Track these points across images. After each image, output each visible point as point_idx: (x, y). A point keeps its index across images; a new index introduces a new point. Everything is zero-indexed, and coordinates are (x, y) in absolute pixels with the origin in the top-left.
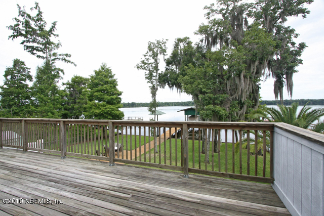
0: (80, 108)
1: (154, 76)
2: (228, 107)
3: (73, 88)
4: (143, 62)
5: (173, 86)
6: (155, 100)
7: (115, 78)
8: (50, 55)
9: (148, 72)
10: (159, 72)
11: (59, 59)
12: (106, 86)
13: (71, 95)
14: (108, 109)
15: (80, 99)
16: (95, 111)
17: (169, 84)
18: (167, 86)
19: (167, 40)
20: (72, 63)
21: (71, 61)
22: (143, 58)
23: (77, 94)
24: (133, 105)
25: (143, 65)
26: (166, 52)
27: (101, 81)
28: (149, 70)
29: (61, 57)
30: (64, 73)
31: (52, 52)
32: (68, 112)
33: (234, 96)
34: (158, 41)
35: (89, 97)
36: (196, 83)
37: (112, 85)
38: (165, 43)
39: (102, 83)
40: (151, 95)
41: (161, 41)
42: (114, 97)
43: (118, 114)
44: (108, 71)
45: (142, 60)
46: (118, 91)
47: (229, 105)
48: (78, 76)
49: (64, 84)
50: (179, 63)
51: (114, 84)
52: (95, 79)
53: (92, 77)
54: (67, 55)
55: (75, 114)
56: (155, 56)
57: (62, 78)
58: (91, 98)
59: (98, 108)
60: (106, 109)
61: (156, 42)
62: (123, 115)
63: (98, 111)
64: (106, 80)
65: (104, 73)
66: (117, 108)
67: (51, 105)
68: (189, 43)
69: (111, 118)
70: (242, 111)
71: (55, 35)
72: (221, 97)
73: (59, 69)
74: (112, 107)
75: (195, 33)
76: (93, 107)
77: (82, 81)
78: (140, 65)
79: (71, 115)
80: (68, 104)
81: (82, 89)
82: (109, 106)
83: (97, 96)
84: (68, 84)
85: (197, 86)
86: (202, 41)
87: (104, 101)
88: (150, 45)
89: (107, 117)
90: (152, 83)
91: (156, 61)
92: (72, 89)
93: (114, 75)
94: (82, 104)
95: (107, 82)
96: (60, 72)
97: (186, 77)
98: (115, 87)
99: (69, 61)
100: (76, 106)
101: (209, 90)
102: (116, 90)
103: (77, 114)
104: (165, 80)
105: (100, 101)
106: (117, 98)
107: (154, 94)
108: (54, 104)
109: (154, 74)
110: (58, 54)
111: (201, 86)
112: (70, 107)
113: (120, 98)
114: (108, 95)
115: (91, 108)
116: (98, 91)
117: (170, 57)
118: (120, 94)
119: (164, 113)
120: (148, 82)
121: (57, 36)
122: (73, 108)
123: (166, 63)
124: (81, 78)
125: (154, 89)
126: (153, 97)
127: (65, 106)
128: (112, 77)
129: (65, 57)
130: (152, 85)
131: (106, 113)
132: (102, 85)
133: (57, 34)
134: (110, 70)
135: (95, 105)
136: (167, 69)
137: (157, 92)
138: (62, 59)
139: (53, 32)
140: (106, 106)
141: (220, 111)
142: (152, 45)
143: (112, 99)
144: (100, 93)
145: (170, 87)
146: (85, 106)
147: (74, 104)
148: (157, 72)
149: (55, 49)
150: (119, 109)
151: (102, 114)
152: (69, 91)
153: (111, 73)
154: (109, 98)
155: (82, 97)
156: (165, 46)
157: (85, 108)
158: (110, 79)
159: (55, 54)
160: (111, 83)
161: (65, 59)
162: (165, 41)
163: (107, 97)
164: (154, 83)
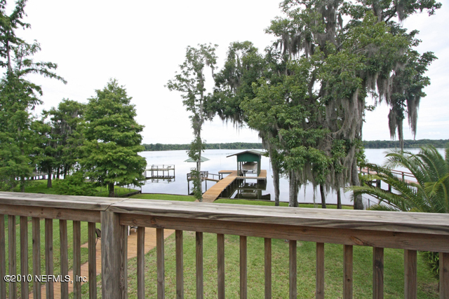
0: (73, 151)
1: (197, 101)
2: (329, 150)
3: (61, 120)
4: (179, 78)
5: (227, 117)
6: (199, 138)
7: (131, 103)
8: (19, 63)
9: (186, 94)
10: (205, 94)
11: (36, 71)
12: (116, 115)
13: (58, 130)
14: (120, 154)
15: (73, 136)
16: (97, 157)
17: (220, 114)
18: (217, 117)
19: (216, 45)
20: (59, 78)
21: (57, 75)
22: (180, 72)
23: (68, 129)
24: (158, 147)
25: (178, 82)
26: (215, 63)
27: (108, 107)
28: (189, 90)
29: (39, 68)
30: (41, 93)
31: (23, 59)
32: (51, 158)
33: (339, 132)
34: (202, 46)
35: (87, 134)
36: (273, 108)
37: (126, 115)
38: (214, 49)
39: (110, 111)
40: (193, 130)
41: (207, 46)
42: (131, 133)
43: (137, 161)
44: (121, 92)
45: (178, 74)
46: (137, 125)
47: (329, 147)
48: (70, 100)
49: (45, 113)
50: (237, 81)
51: (130, 113)
52: (98, 104)
53: (93, 101)
54: (50, 65)
55: (64, 161)
56: (198, 68)
57: (41, 103)
58: (91, 135)
59: (102, 151)
60: (115, 153)
61: (199, 48)
62: (145, 164)
63: (101, 157)
64: (116, 106)
65: (114, 95)
66: (134, 151)
67: (15, 146)
68: (253, 50)
69: (125, 167)
70: (348, 156)
71: (23, 25)
72: (318, 133)
73: (33, 86)
74: (126, 149)
75: (267, 32)
76: (94, 150)
77: (77, 109)
78: (174, 83)
79: (57, 163)
80: (52, 146)
81: (76, 121)
82: (121, 148)
83: (101, 132)
84: (52, 112)
85: (274, 115)
86: (276, 44)
87: (112, 140)
88: (190, 51)
89: (118, 167)
90: (194, 112)
91: (200, 75)
92: (59, 121)
93: (130, 98)
94: (77, 145)
95: (119, 109)
96: (34, 90)
97: (255, 99)
98: (131, 117)
99: (53, 75)
100: (66, 149)
101: (297, 122)
102: (134, 123)
103: (68, 161)
104: (214, 107)
105: (106, 140)
106: (134, 136)
107: (197, 129)
108: (21, 145)
109: (198, 97)
110: (35, 61)
111: (283, 115)
112: (56, 150)
113: (140, 136)
114: (119, 131)
115: (89, 151)
116: (102, 124)
117: (222, 71)
118: (140, 129)
119: (207, 160)
120: (188, 109)
121: (28, 26)
122: (61, 152)
123: (216, 80)
124: (75, 104)
125: (198, 120)
126: (195, 133)
127: (47, 148)
128: (126, 101)
129: (46, 67)
130: (193, 115)
131: (115, 160)
132: (110, 114)
133: (27, 23)
134: (124, 90)
135: (97, 147)
136: (215, 91)
137: (203, 126)
138: (42, 71)
139: (19, 19)
140: (115, 148)
141: (318, 156)
142: (193, 52)
143: (127, 136)
144: (106, 127)
145: (223, 119)
146: (81, 148)
147: (62, 146)
148: (201, 94)
149: (28, 54)
150: (139, 154)
151: (110, 162)
152: (55, 124)
153: (124, 95)
154: (121, 135)
155: (76, 133)
156: (213, 53)
157: (81, 152)
158: (124, 105)
159: (27, 62)
160: (125, 112)
161: (46, 72)
162: (212, 46)
163: (117, 134)
164: (197, 112)
